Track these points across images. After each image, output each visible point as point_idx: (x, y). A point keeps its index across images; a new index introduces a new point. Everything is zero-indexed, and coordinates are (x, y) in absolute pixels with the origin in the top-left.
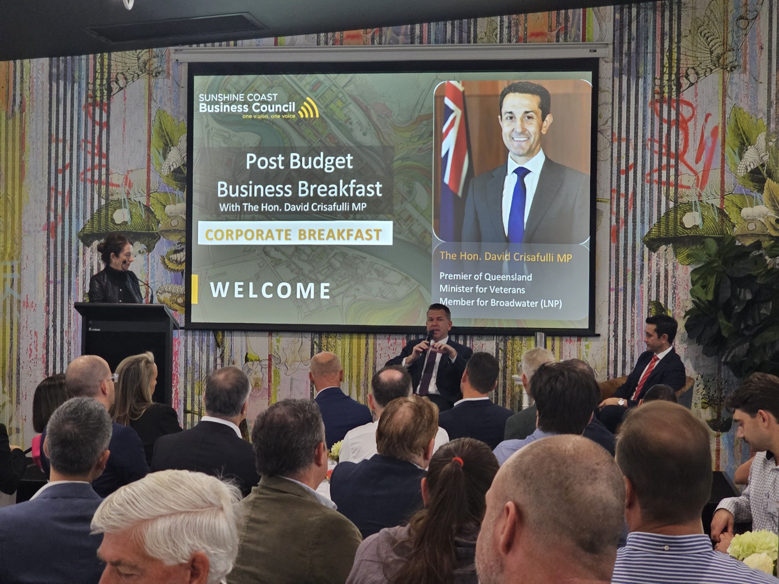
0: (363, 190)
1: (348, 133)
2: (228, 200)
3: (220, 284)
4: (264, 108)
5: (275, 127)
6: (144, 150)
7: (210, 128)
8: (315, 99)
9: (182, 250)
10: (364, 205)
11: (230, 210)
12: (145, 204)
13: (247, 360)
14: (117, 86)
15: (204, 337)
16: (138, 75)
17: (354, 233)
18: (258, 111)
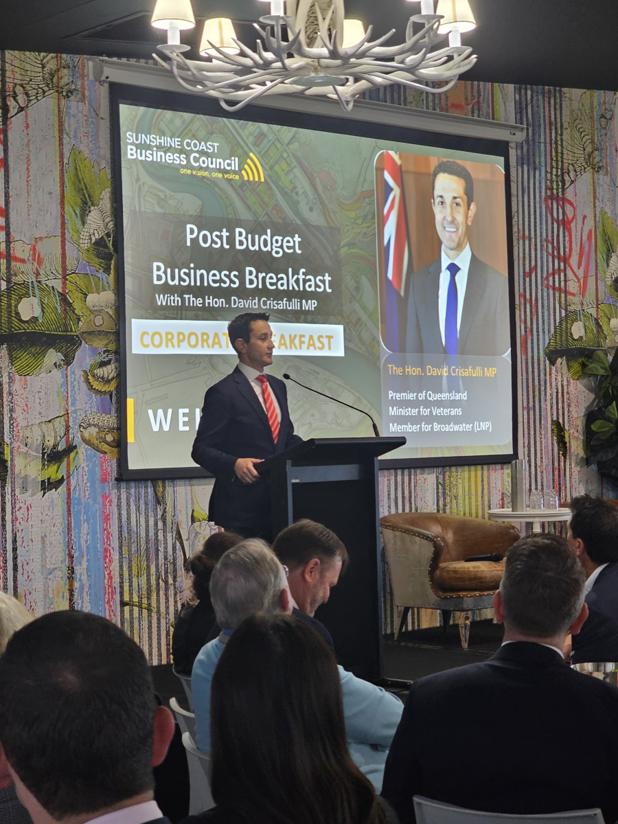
0: (313, 283)
1: (294, 205)
2: (166, 289)
3: (160, 412)
4: (205, 162)
5: (217, 189)
6: (55, 209)
7: (141, 182)
8: (259, 157)
9: (109, 362)
10: (314, 304)
11: (169, 304)
12: (60, 291)
13: (193, 520)
14: (16, 104)
15: (140, 490)
16: (44, 92)
17: (306, 339)
18: (197, 164)
